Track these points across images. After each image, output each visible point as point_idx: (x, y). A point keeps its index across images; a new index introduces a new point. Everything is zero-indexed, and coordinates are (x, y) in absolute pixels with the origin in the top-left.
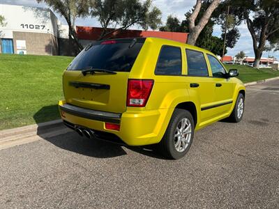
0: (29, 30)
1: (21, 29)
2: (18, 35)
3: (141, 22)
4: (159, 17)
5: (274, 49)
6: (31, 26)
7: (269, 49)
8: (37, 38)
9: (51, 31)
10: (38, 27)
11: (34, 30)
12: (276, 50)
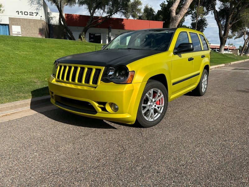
0: (24, 17)
1: (16, 16)
2: (14, 21)
3: (123, 11)
4: (139, 7)
5: (235, 37)
6: (26, 13)
7: (230, 37)
8: (32, 24)
9: (44, 18)
10: (32, 14)
11: (29, 17)
12: (236, 38)
